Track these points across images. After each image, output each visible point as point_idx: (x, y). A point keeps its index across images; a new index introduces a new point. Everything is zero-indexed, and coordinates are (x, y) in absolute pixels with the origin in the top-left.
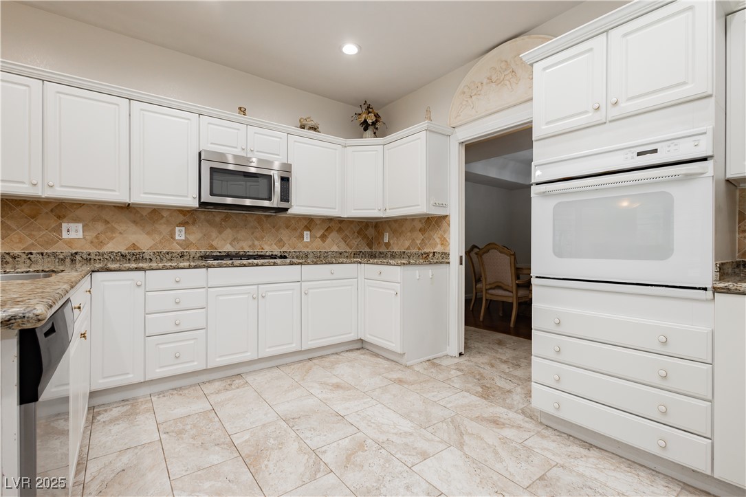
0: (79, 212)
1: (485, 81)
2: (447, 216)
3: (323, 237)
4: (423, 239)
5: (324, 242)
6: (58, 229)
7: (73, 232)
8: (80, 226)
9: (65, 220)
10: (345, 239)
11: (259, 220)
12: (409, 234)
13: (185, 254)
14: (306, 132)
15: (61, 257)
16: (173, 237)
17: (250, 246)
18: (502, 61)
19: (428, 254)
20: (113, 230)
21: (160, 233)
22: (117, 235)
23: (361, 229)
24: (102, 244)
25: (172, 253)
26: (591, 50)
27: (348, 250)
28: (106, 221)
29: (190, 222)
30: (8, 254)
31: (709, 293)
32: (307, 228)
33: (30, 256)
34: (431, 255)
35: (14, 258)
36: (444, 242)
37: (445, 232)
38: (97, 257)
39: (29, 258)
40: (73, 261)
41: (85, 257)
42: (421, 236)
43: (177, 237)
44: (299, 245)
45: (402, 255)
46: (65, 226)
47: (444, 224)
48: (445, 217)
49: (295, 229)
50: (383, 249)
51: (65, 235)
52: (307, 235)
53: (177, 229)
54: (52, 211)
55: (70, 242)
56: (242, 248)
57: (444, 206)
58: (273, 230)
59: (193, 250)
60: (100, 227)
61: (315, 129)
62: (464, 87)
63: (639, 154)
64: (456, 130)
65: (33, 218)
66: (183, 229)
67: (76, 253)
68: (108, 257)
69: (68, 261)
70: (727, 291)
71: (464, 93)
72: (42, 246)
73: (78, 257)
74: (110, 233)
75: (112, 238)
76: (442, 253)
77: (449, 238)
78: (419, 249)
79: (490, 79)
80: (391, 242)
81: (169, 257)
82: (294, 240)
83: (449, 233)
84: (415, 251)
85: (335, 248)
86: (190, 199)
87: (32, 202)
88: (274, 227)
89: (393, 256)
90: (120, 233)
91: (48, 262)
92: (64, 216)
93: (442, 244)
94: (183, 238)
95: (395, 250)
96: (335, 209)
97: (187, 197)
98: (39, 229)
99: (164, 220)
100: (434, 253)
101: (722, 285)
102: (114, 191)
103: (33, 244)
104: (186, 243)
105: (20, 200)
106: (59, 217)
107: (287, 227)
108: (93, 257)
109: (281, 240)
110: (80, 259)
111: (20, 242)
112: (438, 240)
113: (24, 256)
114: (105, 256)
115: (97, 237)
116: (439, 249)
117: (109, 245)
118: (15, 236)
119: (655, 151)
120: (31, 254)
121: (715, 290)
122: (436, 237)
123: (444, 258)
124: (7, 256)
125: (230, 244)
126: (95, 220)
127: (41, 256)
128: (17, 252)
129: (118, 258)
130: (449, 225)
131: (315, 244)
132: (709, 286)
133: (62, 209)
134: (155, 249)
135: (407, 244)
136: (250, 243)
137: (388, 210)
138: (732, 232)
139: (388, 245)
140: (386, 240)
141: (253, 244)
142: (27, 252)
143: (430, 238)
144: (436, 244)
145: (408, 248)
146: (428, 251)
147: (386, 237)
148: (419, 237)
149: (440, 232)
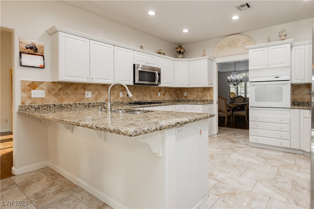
0: (90, 87)
1: (226, 45)
2: (212, 87)
3: (164, 94)
4: (202, 95)
5: (164, 96)
6: (84, 94)
7: (89, 95)
8: (91, 92)
9: (86, 90)
10: (171, 95)
11: (145, 89)
12: (196, 93)
13: (123, 102)
14: (161, 55)
15: (85, 105)
16: (119, 96)
17: (142, 99)
18: (233, 41)
19: (204, 100)
20: (101, 94)
21: (115, 94)
22: (102, 96)
23: (175, 91)
24: (97, 99)
25: (119, 102)
26: (264, 50)
27: (172, 99)
28: (98, 90)
29: (124, 90)
30: (69, 104)
31: (290, 109)
32: (159, 91)
33: (76, 105)
34: (206, 101)
35: (71, 106)
37: (211, 93)
38: (96, 105)
39: (76, 106)
40: (89, 106)
41: (93, 104)
42: (201, 94)
43: (120, 96)
44: (157, 98)
45: (193, 101)
46: (86, 93)
47: (211, 90)
48: (211, 88)
49: (156, 92)
50: (184, 99)
51: (86, 96)
52: (159, 93)
53: (120, 93)
54: (82, 87)
55: (88, 99)
56: (140, 99)
57: (212, 84)
58: (149, 92)
59: (125, 101)
60: (97, 93)
61: (164, 54)
62: (219, 45)
63: (276, 77)
64: (216, 59)
65: (76, 90)
66: (122, 93)
67: (90, 103)
68: (100, 105)
69: (87, 106)
70: (293, 108)
71: (219, 47)
72: (79, 101)
73: (90, 105)
74: (100, 95)
75: (100, 97)
76: (210, 100)
77: (213, 95)
78: (201, 98)
79: (228, 45)
80: (188, 96)
81: (118, 104)
82: (155, 96)
83: (213, 93)
84: (199, 99)
85: (167, 99)
86: (131, 82)
87: (76, 83)
88: (149, 91)
89: (189, 101)
90: (103, 95)
91: (81, 107)
92: (86, 89)
93: (210, 97)
94: (122, 96)
95: (190, 99)
96: (171, 84)
97: (130, 81)
98: (78, 94)
99: (116, 89)
100: (207, 100)
101: (292, 107)
102: (110, 80)
103: (76, 100)
104: (123, 98)
105: (72, 83)
106: (84, 89)
107: (153, 91)
108: (95, 104)
109: (151, 96)
110: (91, 105)
111: (72, 100)
112: (208, 96)
113: (74, 105)
114: (99, 104)
115: (96, 97)
117: (100, 100)
118: (71, 97)
119: (279, 77)
120: (76, 104)
121: (291, 108)
122: (208, 95)
123: (211, 101)
124: (69, 105)
125: (136, 98)
126: (96, 90)
127: (79, 105)
128: (71, 103)
129: (103, 105)
130: (213, 90)
131: (162, 97)
132: (290, 108)
133: (85, 86)
134: (114, 101)
135: (195, 97)
136: (142, 97)
137: (191, 85)
138: (292, 95)
139: (186, 97)
140: (185, 95)
141: (143, 98)
142: (75, 103)
143: (205, 95)
144: (208, 97)
145: (196, 98)
146: (204, 99)
147: (185, 94)
148: (200, 94)
149: (209, 93)
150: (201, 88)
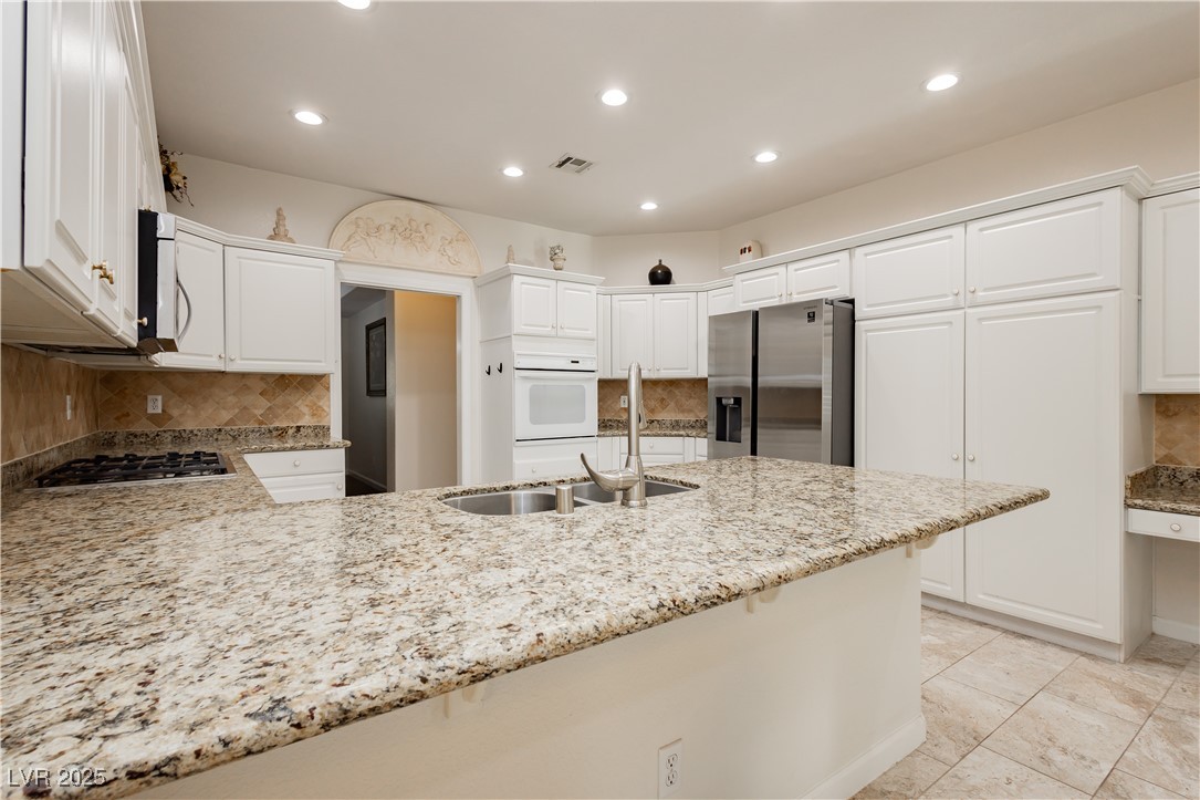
2: (323, 376)
3: (76, 408)
4: (270, 408)
12: (231, 399)
19: (283, 431)
31: (597, 437)
34: (291, 432)
36: (317, 411)
37: (319, 398)
42: (264, 403)
45: (213, 434)
47: (319, 387)
48: (319, 378)
50: (147, 428)
63: (572, 362)
71: (357, 226)
76: (315, 428)
77: (329, 407)
78: (261, 423)
79: (395, 228)
80: (175, 412)
83: (329, 400)
84: (252, 425)
93: (313, 415)
95: (190, 428)
100: (298, 428)
101: (600, 433)
112: (305, 410)
116: (306, 421)
119: (578, 362)
122: (302, 406)
123: (321, 433)
130: (328, 389)
132: (596, 434)
135: (225, 416)
139: (163, 418)
140: (154, 409)
143: (286, 406)
144: (301, 415)
145: (231, 422)
146: (284, 425)
147: (155, 405)
148: (259, 406)
149: (310, 398)
150: (264, 377)
